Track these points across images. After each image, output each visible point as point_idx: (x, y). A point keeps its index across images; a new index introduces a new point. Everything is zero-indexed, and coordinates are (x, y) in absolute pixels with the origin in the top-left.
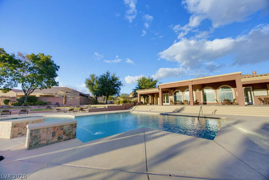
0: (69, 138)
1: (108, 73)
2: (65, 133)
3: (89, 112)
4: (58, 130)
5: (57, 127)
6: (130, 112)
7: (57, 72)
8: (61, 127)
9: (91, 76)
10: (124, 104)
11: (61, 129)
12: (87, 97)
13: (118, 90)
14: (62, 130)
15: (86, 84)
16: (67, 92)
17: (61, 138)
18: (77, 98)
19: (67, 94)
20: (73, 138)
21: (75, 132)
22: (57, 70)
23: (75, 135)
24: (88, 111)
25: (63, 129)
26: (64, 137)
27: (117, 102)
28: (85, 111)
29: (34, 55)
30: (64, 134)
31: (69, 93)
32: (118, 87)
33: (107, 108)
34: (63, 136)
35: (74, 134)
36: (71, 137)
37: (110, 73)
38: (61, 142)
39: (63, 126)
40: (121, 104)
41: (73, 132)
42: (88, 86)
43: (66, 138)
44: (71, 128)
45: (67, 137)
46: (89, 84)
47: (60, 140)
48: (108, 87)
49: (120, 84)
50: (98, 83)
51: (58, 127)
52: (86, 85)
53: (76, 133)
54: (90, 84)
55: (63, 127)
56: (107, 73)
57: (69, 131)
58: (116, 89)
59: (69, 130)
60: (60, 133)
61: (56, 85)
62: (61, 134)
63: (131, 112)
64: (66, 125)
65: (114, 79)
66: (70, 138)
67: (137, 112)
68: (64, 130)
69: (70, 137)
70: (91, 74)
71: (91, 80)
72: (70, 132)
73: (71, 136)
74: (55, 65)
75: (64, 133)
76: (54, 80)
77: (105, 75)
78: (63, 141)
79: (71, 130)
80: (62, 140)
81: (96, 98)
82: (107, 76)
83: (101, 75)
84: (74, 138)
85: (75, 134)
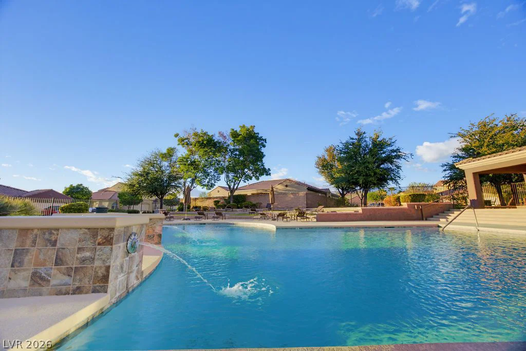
0: (77, 284)
1: (361, 135)
2: (61, 260)
3: (317, 221)
4: (34, 242)
5: (32, 230)
6: (439, 227)
7: (263, 150)
8: (51, 233)
9: (327, 150)
10: (415, 205)
11: (49, 241)
12: (325, 194)
13: (393, 170)
14: (49, 247)
15: (318, 168)
16: (287, 186)
17: (42, 279)
18: (301, 194)
19: (288, 188)
20: (95, 291)
21: (107, 264)
22: (264, 146)
23: (105, 278)
24: (315, 220)
25: (56, 241)
26: (58, 278)
27: (392, 200)
28: (309, 218)
29: (233, 130)
30: (56, 264)
31: (291, 186)
32: (392, 163)
33: (360, 214)
34: (54, 271)
35: (100, 274)
36: (87, 283)
37: (364, 133)
38: (41, 295)
39: (57, 230)
40: (405, 205)
41: (97, 263)
42: (323, 170)
43: (64, 285)
44: (89, 244)
45: (66, 279)
46: (323, 166)
47: (36, 287)
48: (364, 163)
49: (396, 155)
50: (341, 160)
51: (35, 231)
52: (318, 170)
53: (108, 268)
54: (325, 167)
55: (55, 232)
56: (358, 134)
57: (79, 256)
58: (388, 170)
59: (79, 249)
60: (41, 257)
61: (267, 175)
62: (45, 260)
63: (443, 226)
64: (68, 229)
65: (379, 145)
66: (78, 288)
67: (473, 229)
68: (58, 245)
69: (80, 280)
70: (328, 147)
71: (327, 157)
72: (83, 260)
73: (86, 280)
74: (261, 139)
75: (59, 261)
76: (263, 165)
77: (353, 139)
78: (50, 294)
79: (88, 254)
80: (44, 289)
81: (343, 195)
82: (359, 140)
83: (344, 142)
84: (98, 292)
85: (103, 270)
